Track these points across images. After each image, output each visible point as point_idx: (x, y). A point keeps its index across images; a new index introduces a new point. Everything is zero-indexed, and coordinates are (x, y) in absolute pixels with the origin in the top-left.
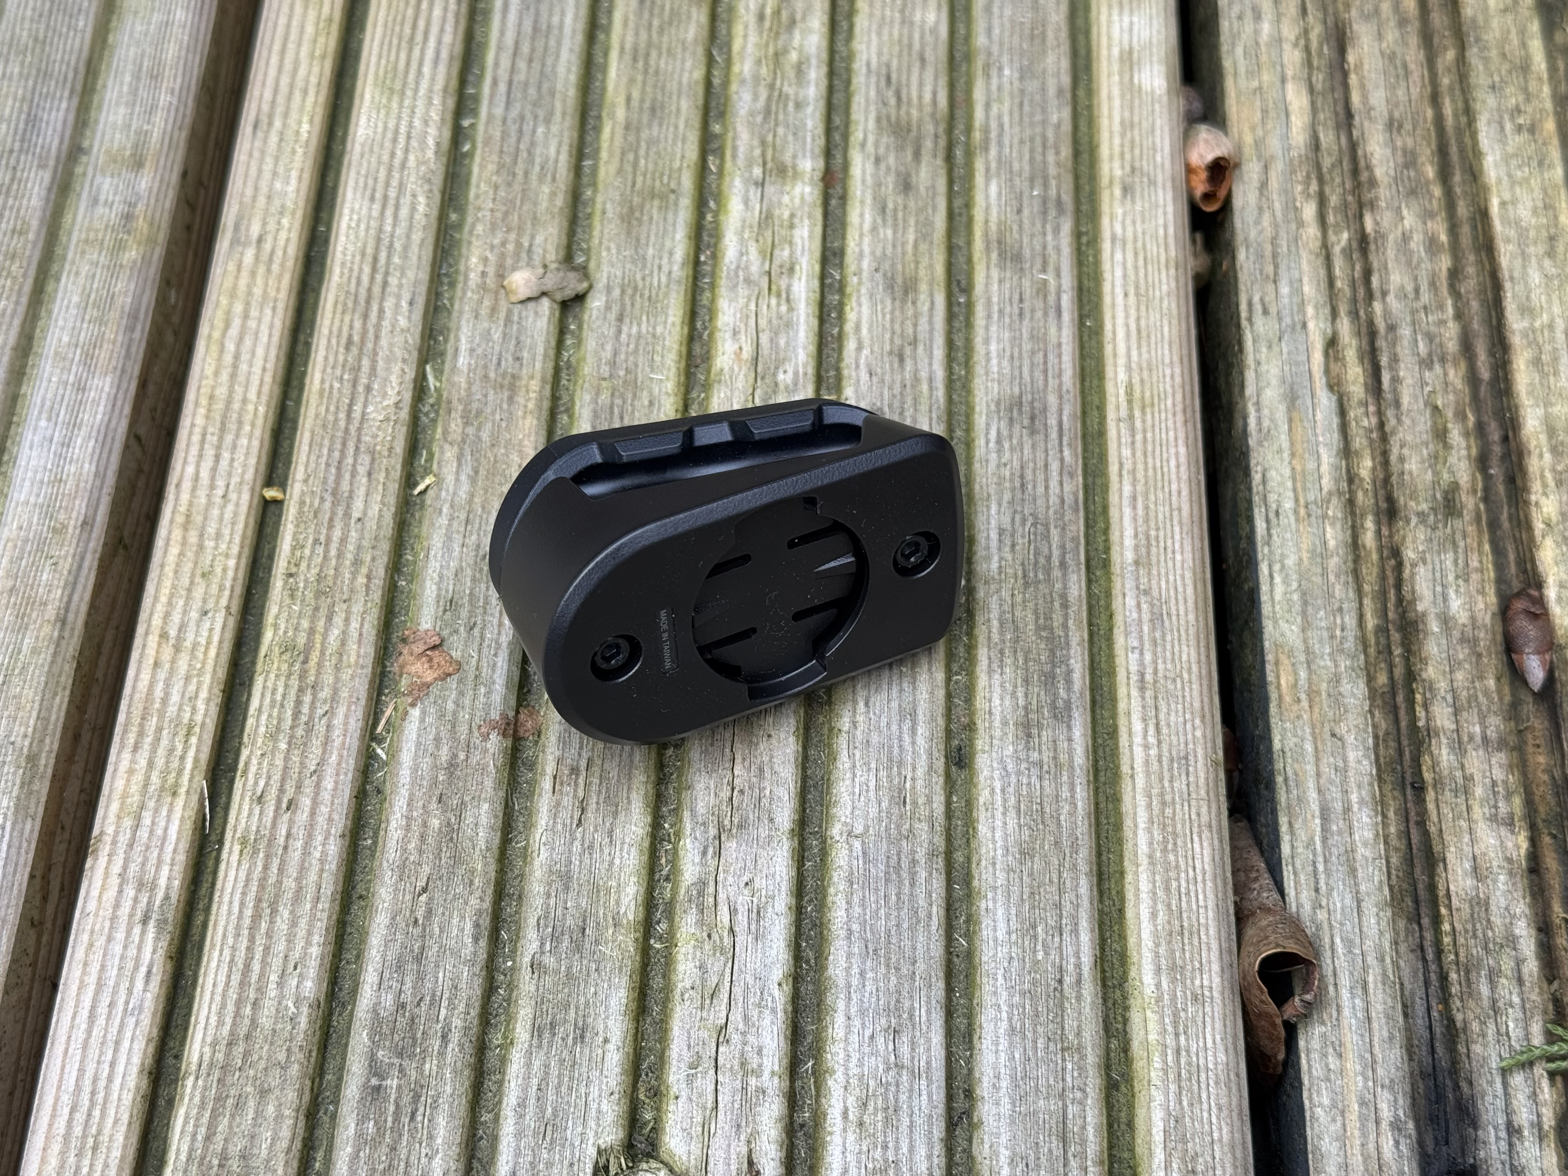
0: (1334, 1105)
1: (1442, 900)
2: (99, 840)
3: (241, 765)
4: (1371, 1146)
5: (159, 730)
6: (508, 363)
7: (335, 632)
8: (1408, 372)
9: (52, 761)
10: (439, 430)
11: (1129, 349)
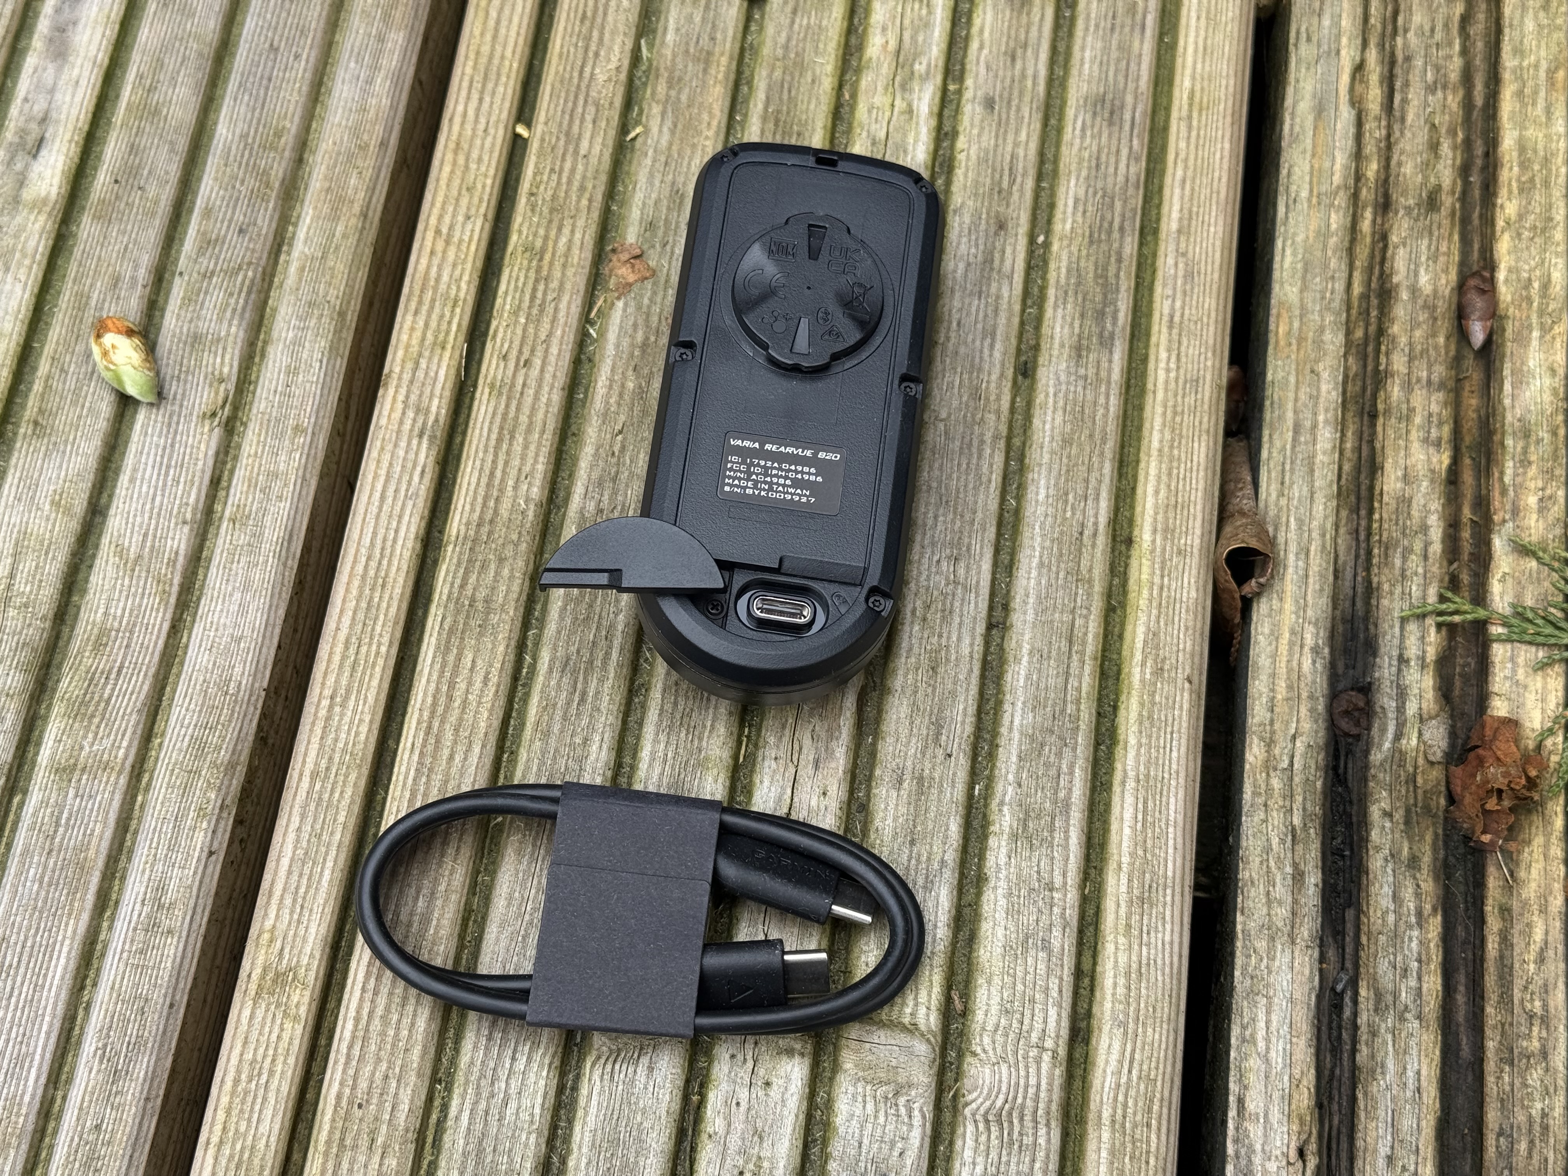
0: (1272, 633)
1: (1377, 497)
2: (389, 376)
3: (491, 332)
4: (1295, 663)
5: (433, 300)
6: (705, 41)
7: (563, 240)
8: (1415, 95)
9: (355, 319)
10: (649, 91)
11: (1195, 63)
